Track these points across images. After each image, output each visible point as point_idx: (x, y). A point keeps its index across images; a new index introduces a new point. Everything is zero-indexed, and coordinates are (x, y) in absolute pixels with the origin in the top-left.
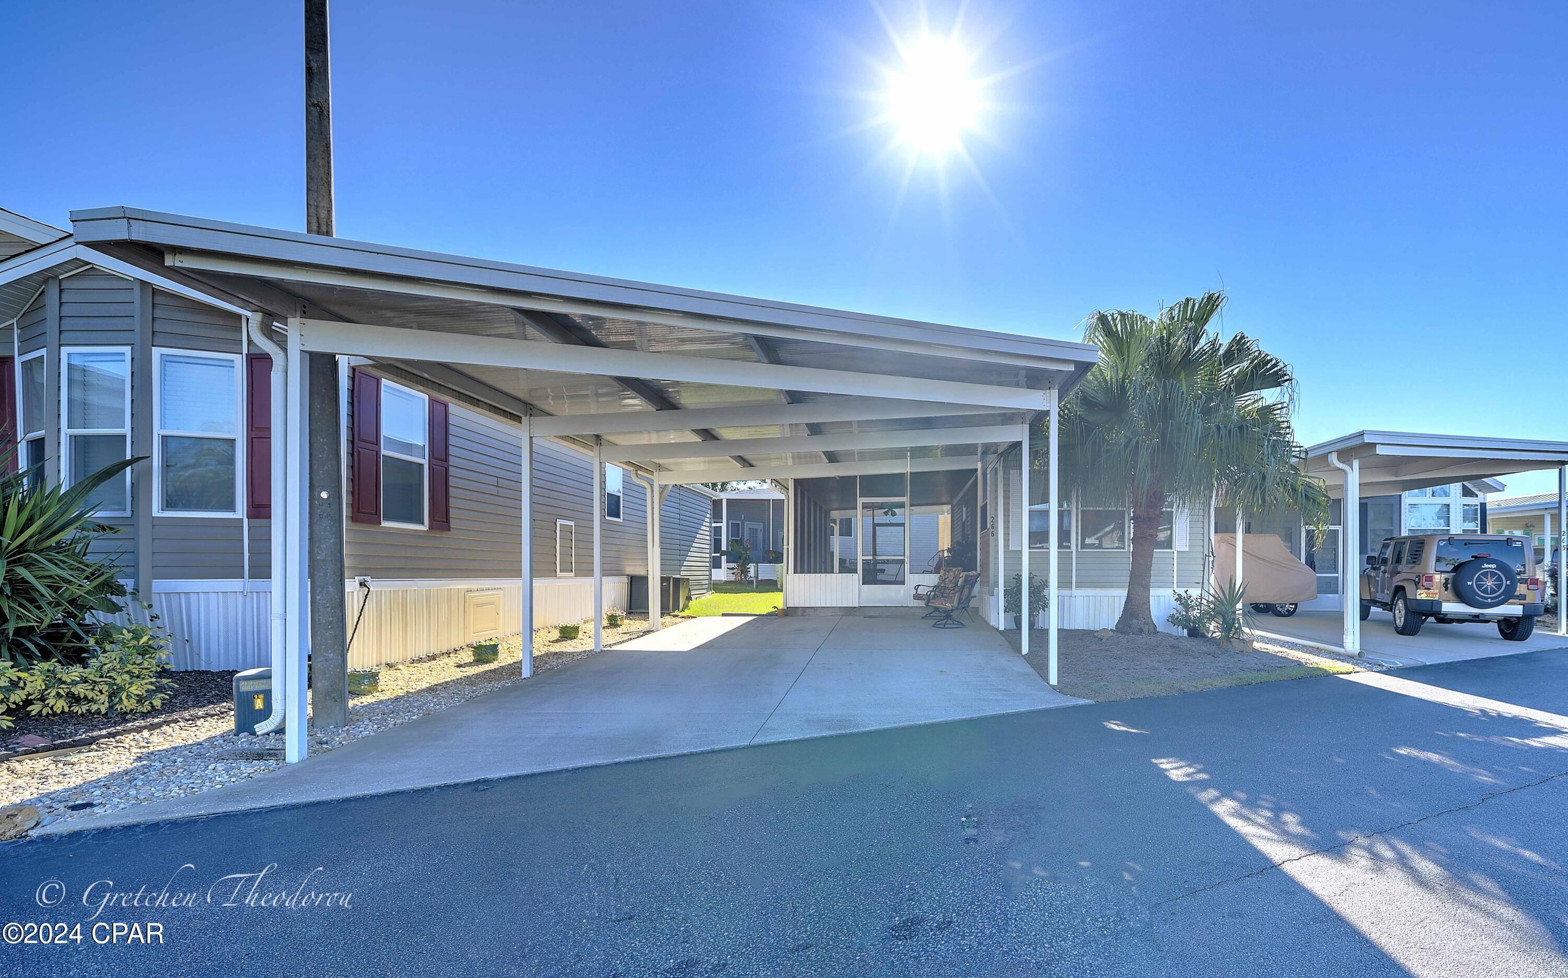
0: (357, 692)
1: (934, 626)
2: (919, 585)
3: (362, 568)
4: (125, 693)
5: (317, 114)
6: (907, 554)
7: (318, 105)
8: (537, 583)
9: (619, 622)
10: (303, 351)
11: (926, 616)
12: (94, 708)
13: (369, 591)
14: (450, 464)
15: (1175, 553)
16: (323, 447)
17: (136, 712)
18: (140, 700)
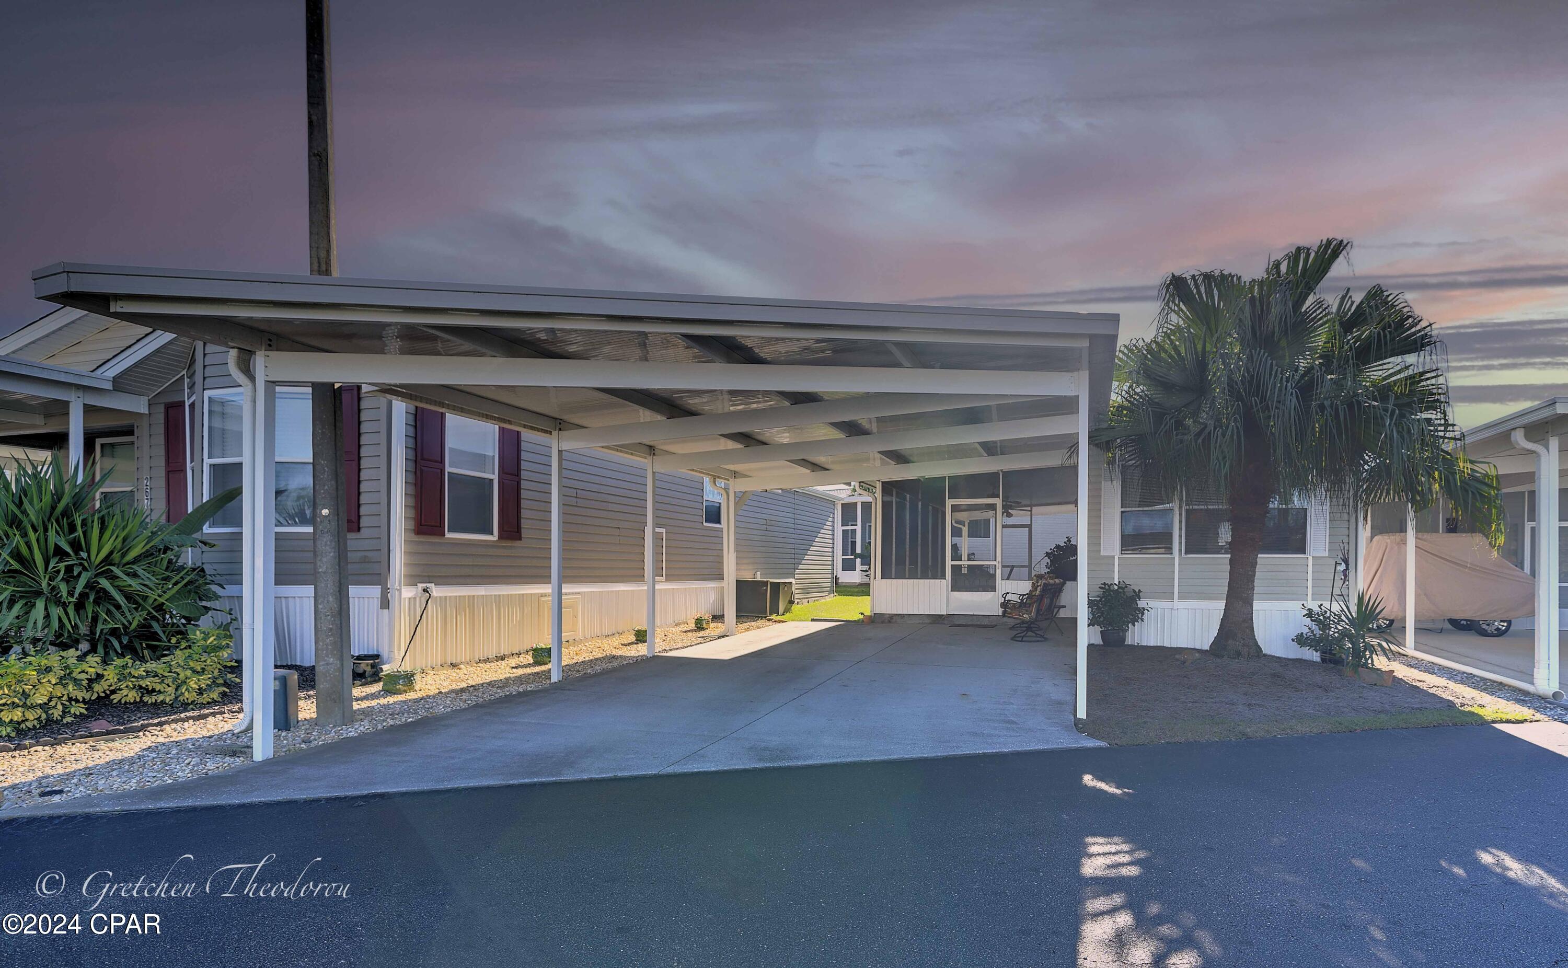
0: (393, 691)
1: (1012, 639)
2: (1008, 593)
3: (425, 576)
4: (185, 687)
5: (317, 163)
6: (999, 558)
7: (318, 155)
8: (566, 589)
9: (705, 626)
10: (268, 381)
11: (1013, 627)
12: (161, 698)
13: (430, 597)
14: (522, 478)
15: (1310, 559)
16: (324, 469)
17: (197, 703)
18: (200, 692)
